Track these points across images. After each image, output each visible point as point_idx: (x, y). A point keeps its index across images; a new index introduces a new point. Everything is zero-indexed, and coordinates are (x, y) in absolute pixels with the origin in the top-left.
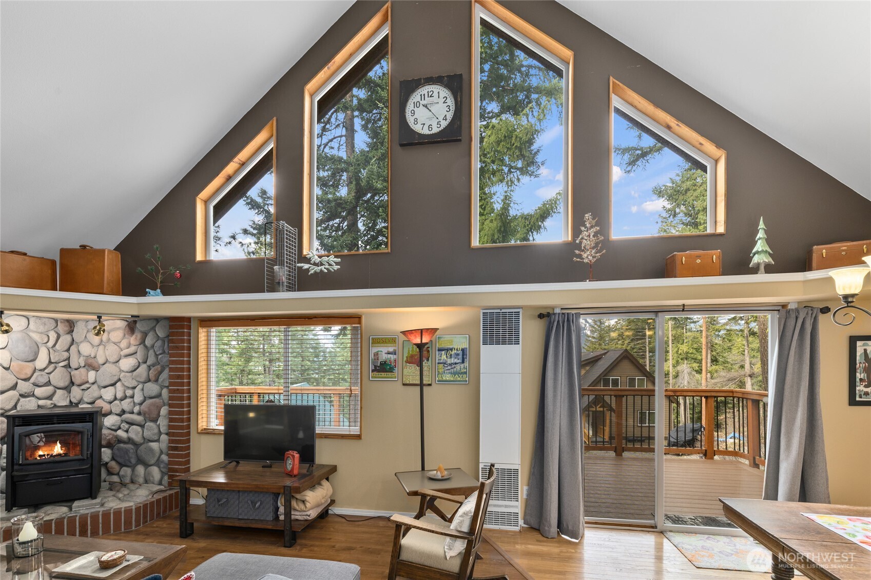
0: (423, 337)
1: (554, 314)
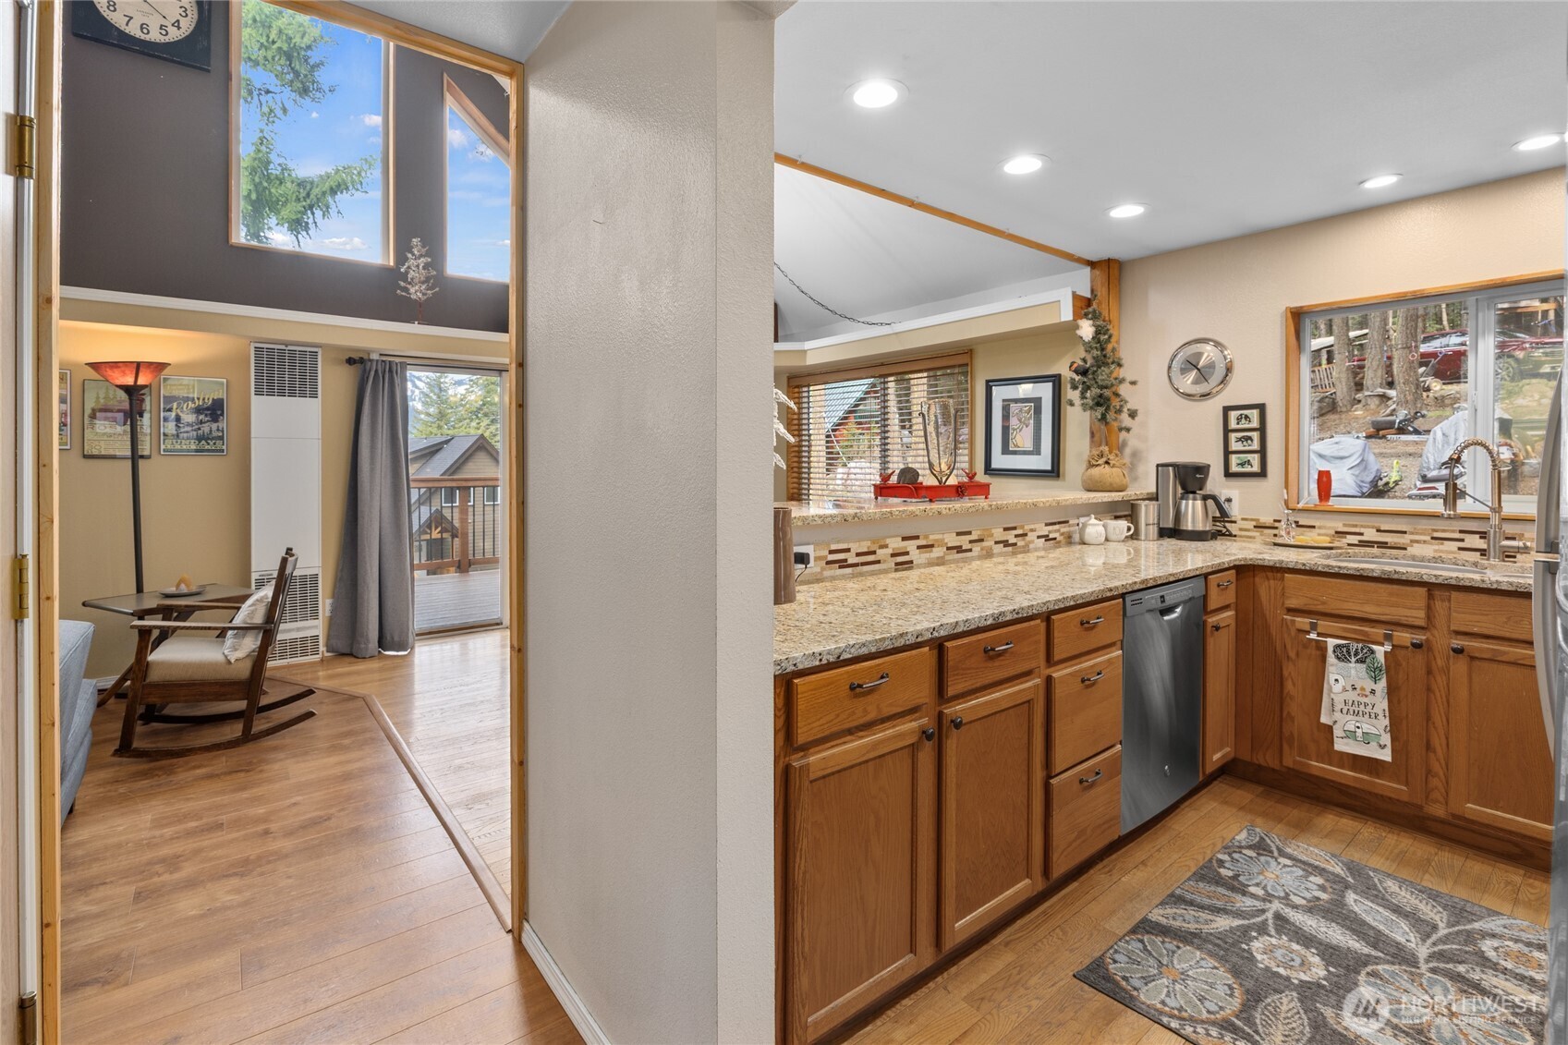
0: (140, 374)
1: (371, 361)
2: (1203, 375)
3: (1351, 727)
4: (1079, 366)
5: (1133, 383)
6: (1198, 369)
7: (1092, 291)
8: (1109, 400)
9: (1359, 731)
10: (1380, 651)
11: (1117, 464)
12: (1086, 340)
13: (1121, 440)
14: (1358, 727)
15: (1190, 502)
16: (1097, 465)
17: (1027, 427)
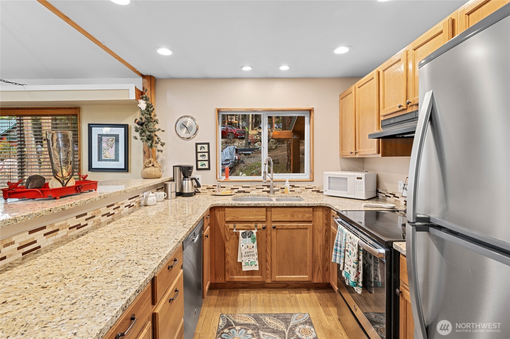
2: (188, 130)
3: (247, 261)
4: (139, 121)
5: (163, 131)
6: (186, 127)
7: (143, 88)
8: (153, 137)
9: (249, 262)
10: (255, 232)
11: (157, 166)
12: (143, 110)
13: (156, 155)
14: (249, 261)
15: (187, 181)
16: (148, 167)
17: (111, 148)
